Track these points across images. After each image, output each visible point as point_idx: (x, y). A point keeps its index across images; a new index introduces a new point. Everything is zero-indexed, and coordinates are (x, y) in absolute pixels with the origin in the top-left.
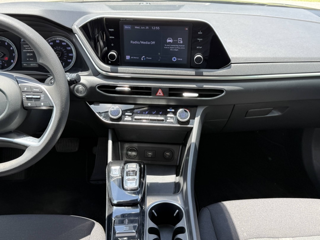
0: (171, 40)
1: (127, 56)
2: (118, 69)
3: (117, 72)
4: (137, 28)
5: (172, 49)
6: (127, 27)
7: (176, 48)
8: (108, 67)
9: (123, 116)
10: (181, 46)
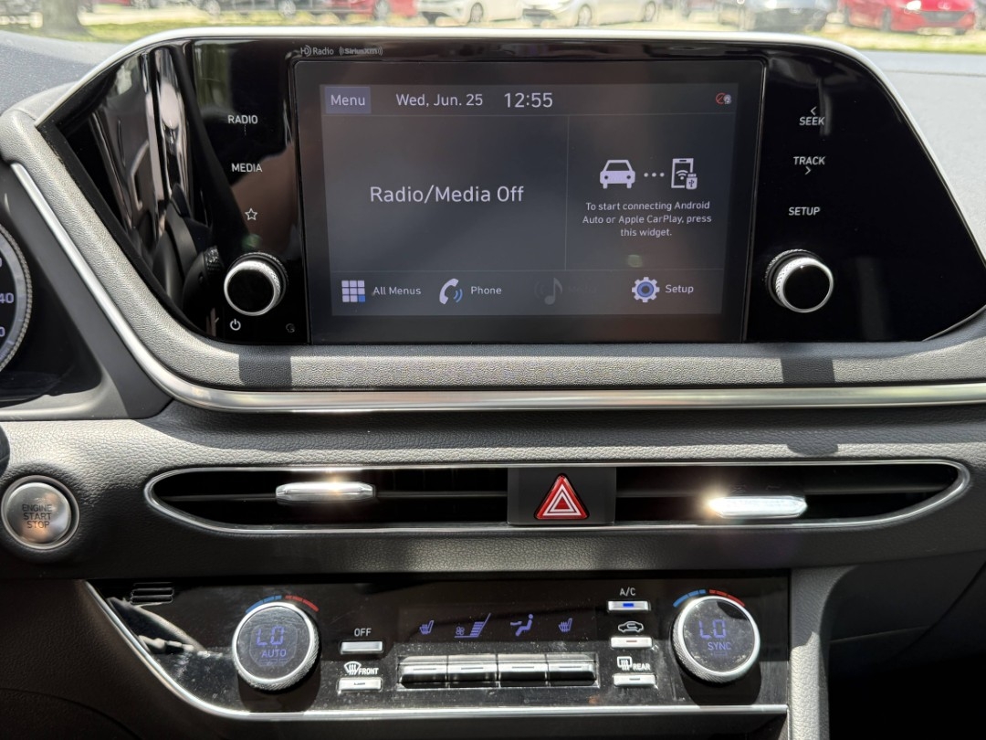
0: (625, 173)
1: (345, 283)
2: (294, 368)
3: (286, 387)
4: (412, 101)
5: (629, 227)
6: (345, 101)
7: (656, 220)
8: (223, 359)
9: (327, 665)
10: (691, 206)
